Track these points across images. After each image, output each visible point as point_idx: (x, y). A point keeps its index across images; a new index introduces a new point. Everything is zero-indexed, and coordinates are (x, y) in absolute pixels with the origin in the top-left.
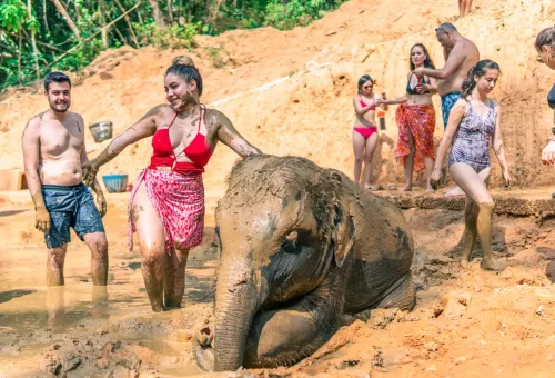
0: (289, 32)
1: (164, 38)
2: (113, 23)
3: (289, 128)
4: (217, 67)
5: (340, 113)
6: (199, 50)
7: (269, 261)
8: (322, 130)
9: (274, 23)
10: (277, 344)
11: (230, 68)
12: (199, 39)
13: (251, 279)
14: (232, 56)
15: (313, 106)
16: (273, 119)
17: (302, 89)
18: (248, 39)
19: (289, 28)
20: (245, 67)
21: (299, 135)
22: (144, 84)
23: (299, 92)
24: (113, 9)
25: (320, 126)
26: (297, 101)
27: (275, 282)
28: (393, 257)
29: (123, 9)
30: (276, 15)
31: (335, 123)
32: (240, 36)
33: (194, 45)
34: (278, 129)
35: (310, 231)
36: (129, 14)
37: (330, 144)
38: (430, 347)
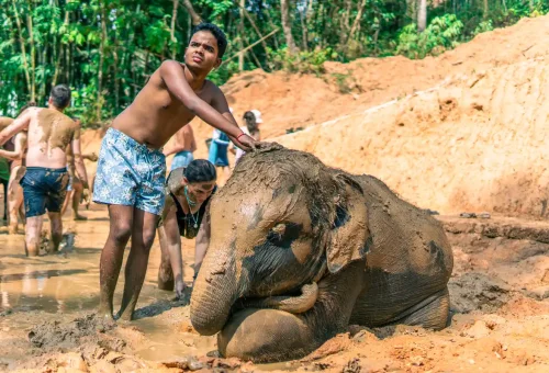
0: (419, 61)
1: (294, 63)
2: (250, 47)
3: (391, 151)
4: (342, 92)
5: (444, 138)
6: (327, 76)
7: (253, 253)
8: (424, 154)
9: (406, 52)
10: (261, 344)
11: (355, 95)
12: (328, 65)
13: (230, 269)
14: (358, 83)
15: (417, 130)
16: (378, 140)
17: (408, 112)
18: (378, 66)
19: (420, 58)
20: (369, 93)
21: (401, 159)
22: (270, 105)
23: (405, 116)
24: (252, 34)
25: (421, 150)
26: (402, 125)
27: (258, 275)
28: (421, 273)
29: (260, 35)
30: (408, 44)
31: (437, 148)
32: (369, 64)
33: (322, 71)
34: (380, 152)
35: (301, 226)
36: (266, 40)
37: (430, 169)
38: (414, 361)
